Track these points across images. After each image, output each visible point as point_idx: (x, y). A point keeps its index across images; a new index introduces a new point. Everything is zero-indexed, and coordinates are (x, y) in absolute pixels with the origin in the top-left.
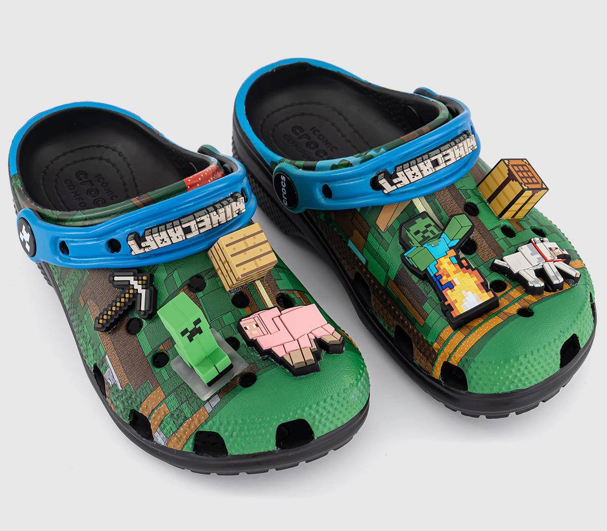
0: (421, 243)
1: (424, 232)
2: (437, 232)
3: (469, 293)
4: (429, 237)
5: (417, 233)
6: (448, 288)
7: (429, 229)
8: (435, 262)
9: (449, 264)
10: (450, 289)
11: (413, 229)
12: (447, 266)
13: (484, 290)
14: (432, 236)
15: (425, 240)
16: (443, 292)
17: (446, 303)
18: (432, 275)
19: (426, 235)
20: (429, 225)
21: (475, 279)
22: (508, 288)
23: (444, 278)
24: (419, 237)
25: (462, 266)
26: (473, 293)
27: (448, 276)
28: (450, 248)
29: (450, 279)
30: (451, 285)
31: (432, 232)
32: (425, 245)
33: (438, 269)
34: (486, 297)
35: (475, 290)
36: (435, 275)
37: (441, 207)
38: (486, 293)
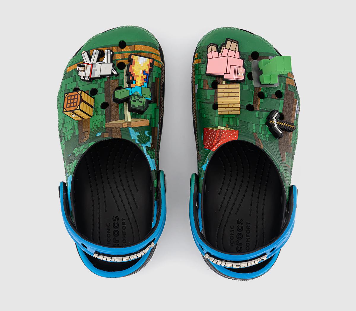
0: (142, 97)
1: (138, 100)
2: (133, 97)
3: (140, 63)
4: (137, 97)
5: (141, 102)
6: (146, 72)
7: (135, 100)
8: (142, 86)
9: (138, 82)
10: (145, 71)
11: (141, 104)
12: (139, 81)
13: (133, 60)
14: (136, 97)
15: (140, 97)
16: (148, 73)
17: (151, 68)
18: (147, 83)
19: (138, 98)
20: (133, 101)
21: (133, 68)
22: (119, 61)
23: (144, 78)
24: (141, 100)
25: (133, 78)
26: (139, 62)
27: (142, 77)
28: (132, 88)
29: (143, 75)
30: (144, 72)
31: (135, 98)
32: (141, 95)
33: (143, 83)
34: (134, 57)
35: (137, 63)
36: (146, 82)
37: (120, 111)
38: (134, 59)
